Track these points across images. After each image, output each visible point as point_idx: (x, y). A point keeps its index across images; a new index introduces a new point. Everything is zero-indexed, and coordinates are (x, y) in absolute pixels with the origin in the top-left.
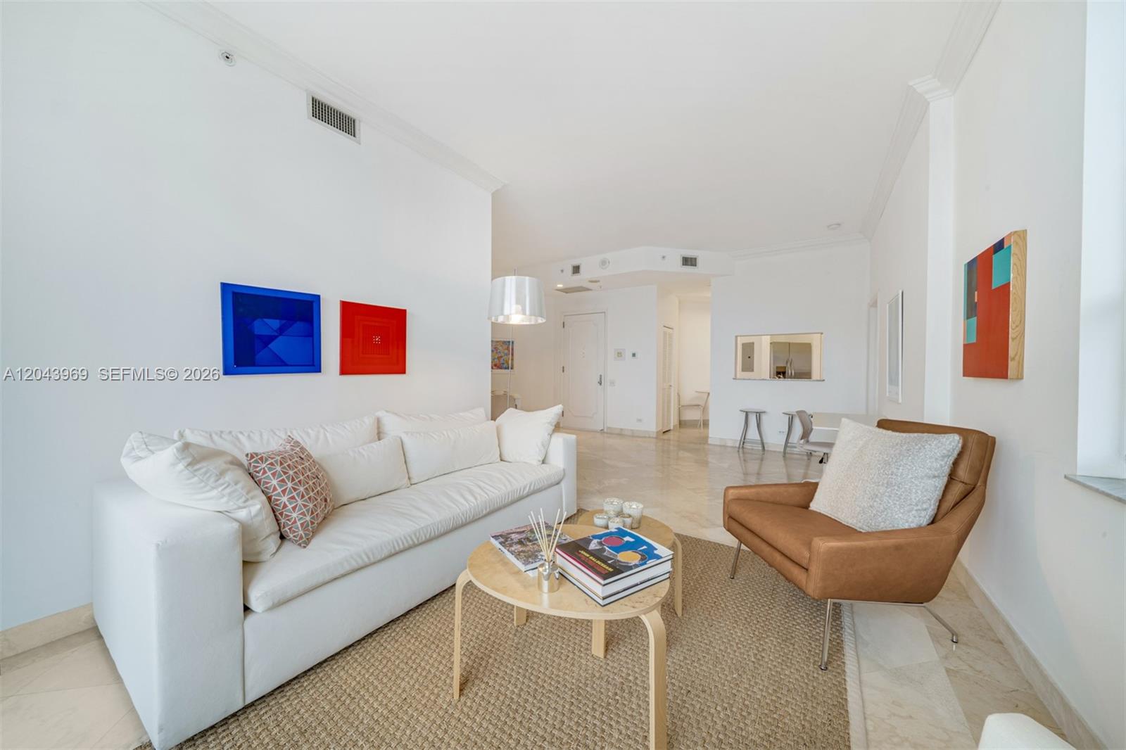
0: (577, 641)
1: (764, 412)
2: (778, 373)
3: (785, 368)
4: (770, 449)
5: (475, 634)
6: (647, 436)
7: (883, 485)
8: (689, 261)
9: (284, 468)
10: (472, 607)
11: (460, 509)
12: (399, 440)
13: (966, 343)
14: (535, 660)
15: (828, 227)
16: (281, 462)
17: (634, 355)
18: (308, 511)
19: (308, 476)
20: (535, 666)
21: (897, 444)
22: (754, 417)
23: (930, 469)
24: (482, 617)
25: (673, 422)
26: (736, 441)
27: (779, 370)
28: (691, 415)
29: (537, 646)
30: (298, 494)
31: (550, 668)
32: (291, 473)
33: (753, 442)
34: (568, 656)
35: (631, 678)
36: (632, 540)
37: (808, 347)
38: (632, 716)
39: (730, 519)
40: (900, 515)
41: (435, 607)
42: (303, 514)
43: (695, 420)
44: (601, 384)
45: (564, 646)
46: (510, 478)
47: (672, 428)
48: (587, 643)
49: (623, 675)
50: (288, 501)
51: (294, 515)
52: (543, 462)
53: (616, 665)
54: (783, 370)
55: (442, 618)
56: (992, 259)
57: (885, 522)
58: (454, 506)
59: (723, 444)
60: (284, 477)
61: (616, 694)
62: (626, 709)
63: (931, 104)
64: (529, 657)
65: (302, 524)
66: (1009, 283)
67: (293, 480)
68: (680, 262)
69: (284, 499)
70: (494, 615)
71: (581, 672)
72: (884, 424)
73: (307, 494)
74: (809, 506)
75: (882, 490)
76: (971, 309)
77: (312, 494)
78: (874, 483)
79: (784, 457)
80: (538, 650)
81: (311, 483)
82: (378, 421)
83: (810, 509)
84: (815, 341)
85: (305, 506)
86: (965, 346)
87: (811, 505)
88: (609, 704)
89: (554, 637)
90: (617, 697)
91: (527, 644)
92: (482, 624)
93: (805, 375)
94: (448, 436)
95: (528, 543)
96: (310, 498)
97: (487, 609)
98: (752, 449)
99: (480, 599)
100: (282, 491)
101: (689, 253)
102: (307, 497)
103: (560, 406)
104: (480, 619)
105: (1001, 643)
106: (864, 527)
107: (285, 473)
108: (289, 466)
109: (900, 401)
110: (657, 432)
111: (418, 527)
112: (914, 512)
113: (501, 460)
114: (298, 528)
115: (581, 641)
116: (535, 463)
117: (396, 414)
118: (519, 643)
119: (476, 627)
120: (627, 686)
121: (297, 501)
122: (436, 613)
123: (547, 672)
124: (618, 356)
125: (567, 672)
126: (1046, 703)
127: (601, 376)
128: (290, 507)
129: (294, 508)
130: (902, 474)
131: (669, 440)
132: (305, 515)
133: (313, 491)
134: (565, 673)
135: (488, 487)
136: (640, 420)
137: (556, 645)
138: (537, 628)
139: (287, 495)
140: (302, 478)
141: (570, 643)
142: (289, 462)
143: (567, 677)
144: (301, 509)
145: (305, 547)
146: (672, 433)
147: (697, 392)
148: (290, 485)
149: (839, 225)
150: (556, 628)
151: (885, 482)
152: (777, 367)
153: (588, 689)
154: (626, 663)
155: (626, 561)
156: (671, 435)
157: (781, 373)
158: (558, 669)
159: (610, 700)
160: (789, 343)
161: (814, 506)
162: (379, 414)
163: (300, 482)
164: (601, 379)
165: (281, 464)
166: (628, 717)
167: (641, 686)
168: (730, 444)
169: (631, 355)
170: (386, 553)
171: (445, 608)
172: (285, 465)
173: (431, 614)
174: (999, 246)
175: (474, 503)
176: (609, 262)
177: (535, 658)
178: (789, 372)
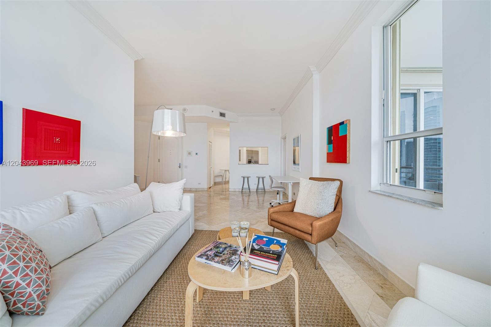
0: (232, 297)
1: (250, 177)
2: (249, 162)
3: (251, 160)
4: (252, 191)
5: (177, 317)
6: (203, 190)
7: (320, 200)
8: (222, 115)
9: (13, 251)
10: (165, 302)
11: (151, 246)
12: (92, 209)
13: (328, 152)
14: (219, 316)
15: (271, 109)
16: (8, 246)
17: (197, 154)
18: (43, 282)
19: (34, 252)
20: (221, 319)
21: (322, 186)
22: (246, 179)
23: (333, 193)
24: (175, 305)
25: (212, 183)
26: (240, 189)
27: (249, 161)
28: (219, 180)
29: (215, 308)
30: (31, 271)
31: (229, 317)
32: (21, 253)
33: (246, 189)
34: (233, 306)
35: (264, 303)
36: (267, 239)
37: (257, 152)
38: (275, 320)
39: (272, 221)
40: (327, 209)
41: (140, 312)
42: (39, 286)
43: (219, 182)
44: (180, 168)
45: (228, 302)
46: (167, 220)
47: (212, 186)
48: (237, 295)
49: (261, 303)
50: (21, 280)
51: (29, 290)
52: (180, 209)
53: (255, 300)
54: (250, 161)
55: (149, 317)
56: (339, 127)
57: (322, 212)
58: (146, 245)
59: (235, 191)
60: (15, 259)
61: (264, 313)
62: (272, 318)
63: (314, 75)
64: (215, 316)
65: (38, 296)
66: (347, 135)
67: (24, 259)
68: (219, 114)
69: (17, 279)
70: (182, 301)
71: (244, 311)
72: (311, 179)
73: (39, 267)
74: (293, 211)
75: (320, 201)
76: (330, 142)
77: (42, 266)
78: (317, 199)
79: (257, 193)
80: (217, 310)
81: (38, 257)
82: (68, 198)
83: (294, 212)
84: (260, 150)
85: (39, 278)
86: (328, 153)
87: (294, 210)
88: (264, 320)
89: (221, 299)
90: (265, 315)
91: (209, 309)
92: (178, 310)
93: (257, 162)
94: (126, 202)
95: (221, 255)
96: (42, 270)
97: (175, 300)
98: (246, 192)
99: (167, 295)
100: (13, 273)
101: (223, 111)
102: (39, 270)
103: (185, 179)
104: (175, 307)
105: (344, 243)
106: (316, 215)
107: (15, 255)
108: (16, 248)
109: (300, 171)
110: (207, 188)
111: (131, 265)
112: (330, 207)
113: (154, 212)
114: (34, 300)
115: (234, 296)
116: (177, 210)
117: (81, 192)
118: (205, 311)
119: (175, 313)
120: (266, 307)
121: (31, 276)
122: (143, 316)
123: (229, 319)
124: (189, 154)
125: (238, 314)
126: (362, 257)
127: (180, 163)
128: (24, 284)
129: (28, 285)
130: (326, 195)
131: (211, 191)
132: (41, 286)
133: (42, 263)
134: (237, 315)
135: (158, 228)
136: (199, 184)
137: (224, 303)
138: (210, 298)
139: (20, 276)
140: (31, 255)
141: (230, 299)
142: (16, 245)
143: (239, 317)
144: (37, 282)
145: (42, 314)
146: (212, 188)
147: (220, 170)
148: (22, 264)
149: (274, 109)
150: (219, 294)
151: (321, 198)
152: (249, 160)
153: (252, 318)
154: (258, 297)
155: (277, 250)
156: (212, 190)
157: (250, 162)
158: (233, 315)
159: (264, 318)
160: (252, 151)
161: (296, 210)
162: (68, 193)
163: (30, 259)
164: (180, 165)
165: (9, 248)
166: (275, 322)
167: (270, 305)
168: (237, 190)
169: (195, 154)
170: (114, 290)
171: (148, 310)
172: (13, 248)
173: (139, 318)
174: (342, 123)
175: (157, 240)
176: (187, 110)
177: (218, 314)
178: (253, 161)
